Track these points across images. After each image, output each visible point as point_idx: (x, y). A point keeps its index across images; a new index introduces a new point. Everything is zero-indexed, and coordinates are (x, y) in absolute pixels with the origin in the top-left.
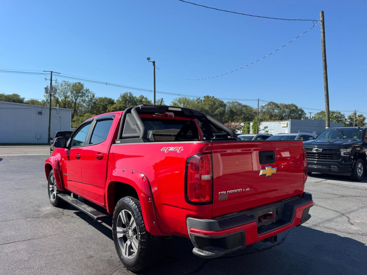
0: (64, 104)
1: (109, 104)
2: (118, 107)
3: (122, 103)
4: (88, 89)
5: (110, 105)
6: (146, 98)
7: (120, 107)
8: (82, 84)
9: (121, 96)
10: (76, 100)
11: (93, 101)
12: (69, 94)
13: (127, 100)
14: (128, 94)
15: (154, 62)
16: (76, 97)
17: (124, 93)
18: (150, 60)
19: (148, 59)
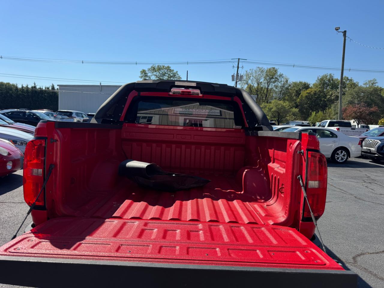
0: (256, 90)
1: (303, 88)
2: (313, 92)
3: (318, 87)
4: (282, 74)
5: (304, 90)
6: (351, 80)
7: (315, 91)
8: (276, 69)
9: (318, 79)
10: (268, 86)
11: (286, 86)
12: (262, 80)
13: (326, 83)
14: (327, 76)
15: (345, 33)
16: (269, 83)
17: (323, 75)
18: (339, 30)
19: (336, 30)
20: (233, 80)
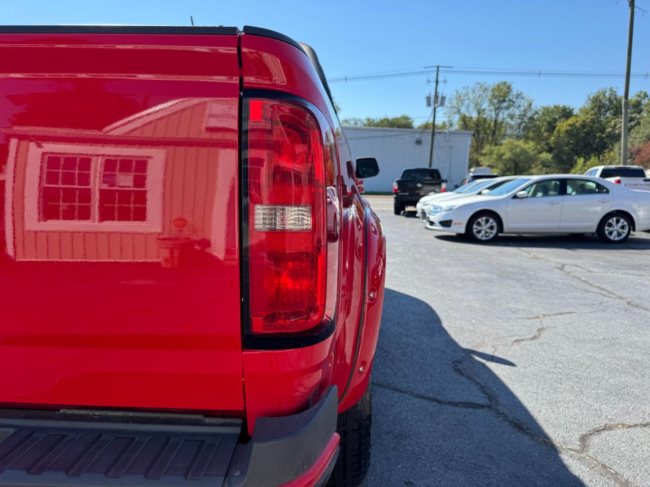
0: (476, 125)
1: (560, 117)
2: (579, 123)
3: (590, 113)
4: (521, 92)
7: (584, 121)
8: (509, 83)
10: (497, 115)
11: (529, 115)
12: (485, 105)
13: (604, 106)
14: (605, 93)
16: (498, 109)
17: (597, 91)
20: (429, 104)
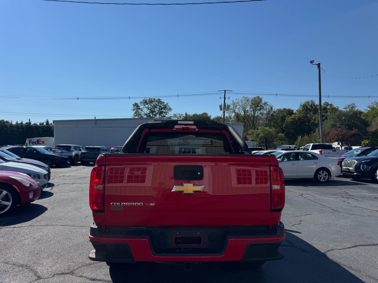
0: (244, 118)
1: (287, 114)
2: (297, 118)
3: (302, 113)
4: (267, 102)
5: (288, 116)
6: (331, 105)
7: (299, 117)
8: (261, 97)
9: (301, 105)
10: (255, 114)
11: (271, 113)
12: (248, 108)
13: (309, 109)
14: (309, 103)
15: (319, 65)
17: (305, 102)
19: (311, 63)
20: (221, 110)
